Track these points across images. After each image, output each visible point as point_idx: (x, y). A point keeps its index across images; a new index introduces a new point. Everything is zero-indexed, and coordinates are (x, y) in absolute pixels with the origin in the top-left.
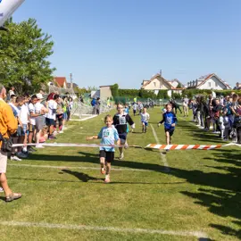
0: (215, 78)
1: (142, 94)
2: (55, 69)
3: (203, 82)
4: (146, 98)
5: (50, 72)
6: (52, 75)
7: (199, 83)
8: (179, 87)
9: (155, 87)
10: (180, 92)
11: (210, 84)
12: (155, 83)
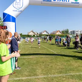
0: (46, 31)
3: (43, 33)
8: (37, 34)
10: (38, 35)
11: (45, 33)
12: (31, 33)
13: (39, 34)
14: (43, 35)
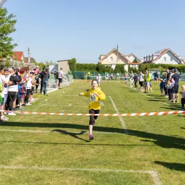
0: (170, 52)
1: (99, 69)
2: (16, 45)
3: (159, 57)
4: (104, 72)
5: (12, 47)
6: (13, 50)
7: (155, 58)
8: (135, 61)
9: (112, 61)
10: (137, 67)
11: (165, 58)
12: (112, 58)
13: (142, 61)
14: (157, 66)
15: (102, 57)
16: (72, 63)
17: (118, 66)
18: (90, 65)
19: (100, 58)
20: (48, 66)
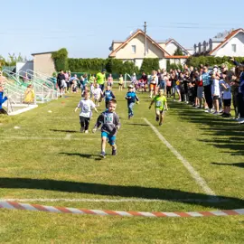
10: (182, 62)
11: (234, 46)
12: (134, 47)
13: (191, 53)
14: (220, 61)
15: (116, 46)
16: (59, 58)
17: (146, 62)
18: (94, 61)
19: (111, 49)
20: (14, 64)
